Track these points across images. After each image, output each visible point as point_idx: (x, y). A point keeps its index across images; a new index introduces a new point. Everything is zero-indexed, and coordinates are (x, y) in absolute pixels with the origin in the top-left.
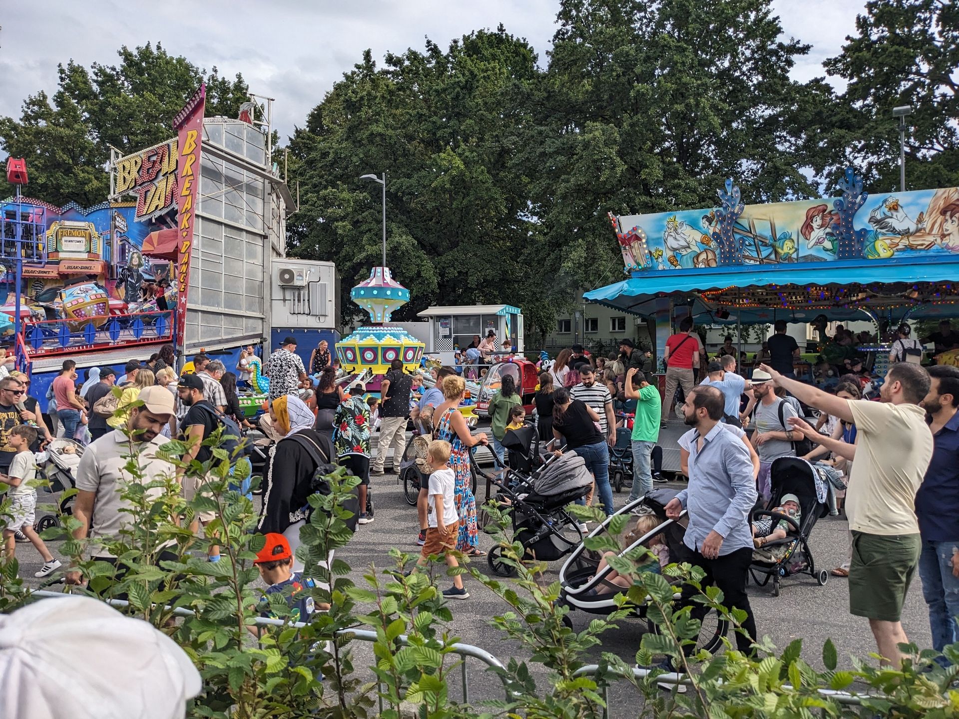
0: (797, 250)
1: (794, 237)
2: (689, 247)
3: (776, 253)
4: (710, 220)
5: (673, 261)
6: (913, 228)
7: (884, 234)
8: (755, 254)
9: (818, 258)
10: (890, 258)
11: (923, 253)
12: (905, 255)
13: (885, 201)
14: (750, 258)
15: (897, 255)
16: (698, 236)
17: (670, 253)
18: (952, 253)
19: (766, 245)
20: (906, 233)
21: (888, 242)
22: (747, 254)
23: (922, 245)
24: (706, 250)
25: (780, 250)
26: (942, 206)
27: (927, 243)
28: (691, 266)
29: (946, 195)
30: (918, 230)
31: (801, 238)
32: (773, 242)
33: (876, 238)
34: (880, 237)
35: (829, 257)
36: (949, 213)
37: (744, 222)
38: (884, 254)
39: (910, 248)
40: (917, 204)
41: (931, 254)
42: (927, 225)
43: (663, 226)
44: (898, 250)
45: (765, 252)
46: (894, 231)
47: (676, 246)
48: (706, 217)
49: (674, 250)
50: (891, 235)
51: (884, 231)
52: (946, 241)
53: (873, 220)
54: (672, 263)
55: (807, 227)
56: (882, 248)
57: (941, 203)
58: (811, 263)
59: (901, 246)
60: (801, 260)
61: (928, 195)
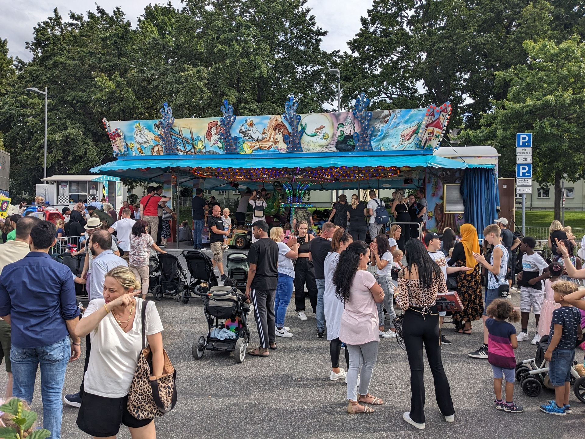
0: (205, 147)
1: (203, 139)
2: (148, 143)
3: (194, 148)
4: (158, 127)
5: (140, 150)
6: (261, 138)
7: (247, 140)
8: (183, 149)
9: (215, 152)
10: (251, 154)
11: (266, 152)
12: (258, 153)
13: (246, 121)
14: (181, 151)
15: (254, 152)
16: (153, 136)
17: (138, 146)
18: (281, 152)
19: (189, 144)
20: (258, 140)
21: (249, 144)
22: (179, 148)
23: (266, 147)
24: (157, 145)
25: (196, 147)
26: (274, 126)
27: (268, 146)
28: (150, 154)
29: (275, 119)
30: (263, 139)
31: (206, 140)
32: (192, 142)
33: (244, 142)
34: (246, 142)
35: (221, 152)
36: (277, 130)
37: (176, 129)
38: (248, 152)
39: (260, 149)
40: (262, 123)
41: (271, 152)
42: (267, 136)
43: (133, 129)
44: (254, 150)
45: (189, 148)
46: (252, 138)
47: (141, 142)
48: (156, 124)
49: (140, 144)
50: (250, 141)
51: (247, 138)
52: (277, 145)
53: (241, 131)
54: (140, 152)
55: (209, 134)
56: (247, 148)
57: (274, 124)
58: (212, 155)
59: (256, 148)
60: (207, 153)
61: (267, 118)
